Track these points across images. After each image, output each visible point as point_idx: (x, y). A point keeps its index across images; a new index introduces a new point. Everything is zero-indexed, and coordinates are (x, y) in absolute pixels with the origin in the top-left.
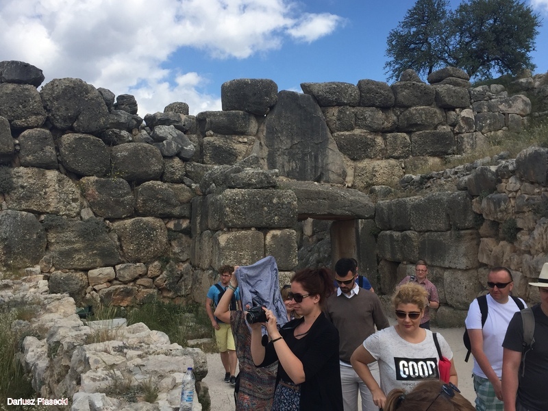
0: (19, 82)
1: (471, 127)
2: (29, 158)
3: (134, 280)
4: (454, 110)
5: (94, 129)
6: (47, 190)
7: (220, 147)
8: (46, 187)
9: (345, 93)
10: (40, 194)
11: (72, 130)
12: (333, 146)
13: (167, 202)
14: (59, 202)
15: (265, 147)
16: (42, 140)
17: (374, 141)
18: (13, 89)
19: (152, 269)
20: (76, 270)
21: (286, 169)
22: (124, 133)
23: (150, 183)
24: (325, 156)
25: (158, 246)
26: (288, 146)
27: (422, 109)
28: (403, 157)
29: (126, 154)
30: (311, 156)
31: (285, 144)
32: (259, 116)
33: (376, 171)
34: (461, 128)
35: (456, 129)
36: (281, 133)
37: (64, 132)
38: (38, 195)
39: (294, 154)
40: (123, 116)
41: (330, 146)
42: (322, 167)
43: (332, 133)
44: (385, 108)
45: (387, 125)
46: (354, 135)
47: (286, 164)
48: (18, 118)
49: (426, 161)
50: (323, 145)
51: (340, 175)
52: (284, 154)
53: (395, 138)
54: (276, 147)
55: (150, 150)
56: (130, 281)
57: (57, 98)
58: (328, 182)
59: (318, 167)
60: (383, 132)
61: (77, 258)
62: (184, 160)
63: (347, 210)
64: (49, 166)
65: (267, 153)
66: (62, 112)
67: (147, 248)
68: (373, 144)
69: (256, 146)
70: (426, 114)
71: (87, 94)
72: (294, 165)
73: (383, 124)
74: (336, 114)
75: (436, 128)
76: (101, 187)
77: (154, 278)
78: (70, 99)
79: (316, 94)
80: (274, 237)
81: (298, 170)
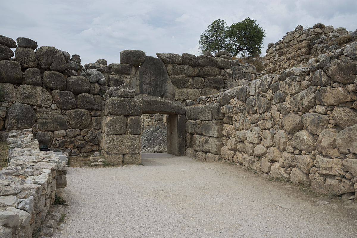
0: (26, 47)
1: (230, 77)
2: (29, 81)
3: (75, 137)
4: (224, 69)
5: (59, 69)
6: (37, 95)
7: (117, 80)
8: (36, 94)
9: (176, 59)
10: (33, 97)
11: (49, 69)
12: (169, 82)
13: (90, 103)
14: (42, 101)
15: (138, 81)
16: (35, 73)
17: (188, 80)
18: (23, 50)
19: (83, 132)
20: (49, 131)
21: (148, 91)
22: (73, 71)
23: (83, 94)
24: (166, 86)
25: (86, 122)
26: (149, 81)
27: (210, 68)
28: (201, 88)
29: (73, 81)
30: (159, 85)
31: (147, 79)
32: (137, 67)
33: (189, 94)
34: (226, 77)
35: (224, 78)
36: (146, 75)
37: (46, 70)
38: (32, 97)
39: (151, 84)
40: (74, 64)
41: (168, 82)
42: (164, 91)
43: (169, 76)
44: (194, 66)
45: (194, 74)
46: (179, 77)
47: (148, 89)
48: (25, 63)
49: (211, 91)
50: (165, 81)
51: (172, 95)
52: (147, 84)
53: (198, 80)
54: (143, 81)
55: (84, 80)
56: (73, 137)
57: (43, 55)
58: (167, 98)
59: (162, 91)
60: (193, 77)
61: (49, 125)
62: (100, 85)
63: (173, 110)
64: (38, 85)
65: (139, 83)
66: (45, 61)
67: (81, 123)
68: (187, 82)
69: (134, 80)
70: (211, 70)
71: (56, 53)
72: (151, 89)
73: (192, 73)
74: (171, 68)
75: (215, 76)
76: (61, 95)
77: (84, 136)
78: (48, 55)
79: (163, 58)
80: (131, 119)
81: (153, 92)
